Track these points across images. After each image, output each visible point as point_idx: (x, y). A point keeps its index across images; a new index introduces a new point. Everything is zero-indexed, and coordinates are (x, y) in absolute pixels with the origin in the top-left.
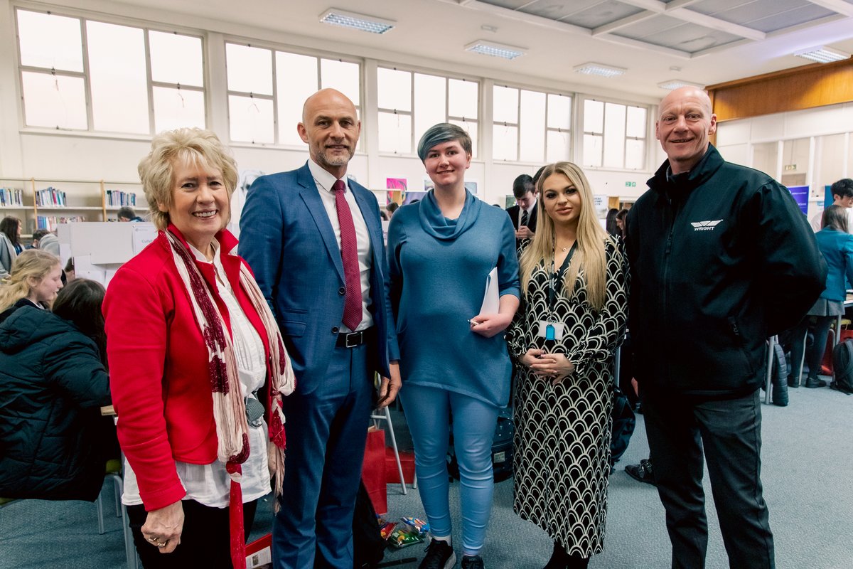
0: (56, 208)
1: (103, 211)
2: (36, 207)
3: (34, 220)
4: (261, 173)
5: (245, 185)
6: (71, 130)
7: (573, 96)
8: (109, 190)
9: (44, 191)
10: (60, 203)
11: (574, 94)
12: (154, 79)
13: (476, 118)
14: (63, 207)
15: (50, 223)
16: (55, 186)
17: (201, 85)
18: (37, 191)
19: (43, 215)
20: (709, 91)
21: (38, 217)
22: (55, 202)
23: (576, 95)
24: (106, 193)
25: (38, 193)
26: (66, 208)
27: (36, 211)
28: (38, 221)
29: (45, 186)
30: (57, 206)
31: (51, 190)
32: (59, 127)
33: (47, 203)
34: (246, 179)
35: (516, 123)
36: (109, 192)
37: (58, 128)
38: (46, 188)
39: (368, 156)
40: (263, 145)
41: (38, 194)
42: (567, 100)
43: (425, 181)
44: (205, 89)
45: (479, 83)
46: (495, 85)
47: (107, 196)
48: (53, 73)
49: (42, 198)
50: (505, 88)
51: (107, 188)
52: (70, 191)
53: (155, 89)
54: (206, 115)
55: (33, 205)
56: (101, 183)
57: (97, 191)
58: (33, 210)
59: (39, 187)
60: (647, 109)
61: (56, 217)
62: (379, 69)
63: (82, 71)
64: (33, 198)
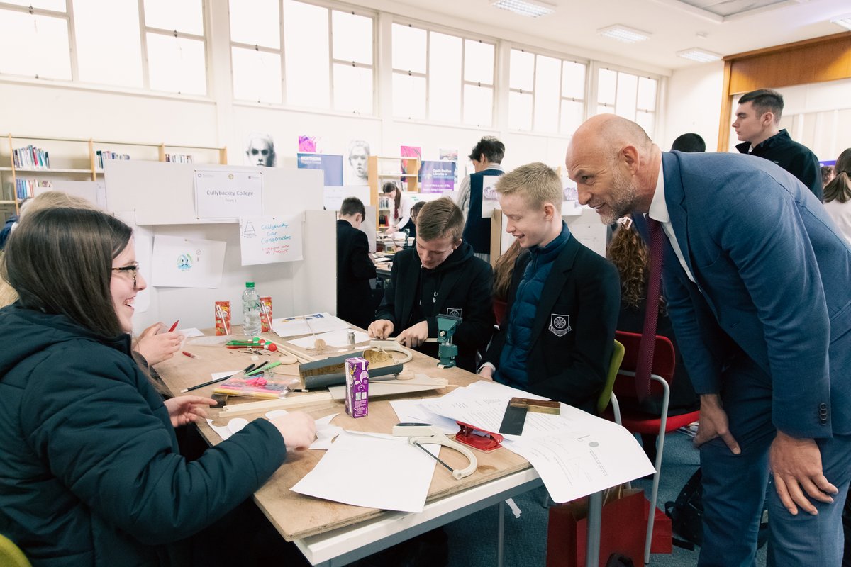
0: (37, 170)
1: (92, 174)
2: (14, 168)
3: (12, 185)
4: (268, 136)
5: (251, 149)
6: (52, 80)
7: (588, 63)
8: (99, 150)
9: (22, 149)
10: (42, 165)
11: (589, 61)
12: (148, 24)
13: (491, 83)
14: (45, 168)
15: (32, 188)
16: (35, 144)
17: (202, 34)
18: (15, 149)
19: (22, 178)
20: (726, 62)
21: (17, 180)
22: (36, 163)
23: (592, 63)
24: (96, 153)
25: (16, 151)
26: (49, 170)
27: (14, 172)
28: (17, 185)
29: (25, 144)
30: (38, 168)
31: (32, 149)
32: (39, 76)
33: (27, 165)
34: (251, 142)
35: (531, 90)
36: (99, 153)
37: (37, 77)
38: (25, 146)
39: (381, 120)
40: (270, 104)
41: (16, 154)
42: (581, 68)
43: (440, 150)
44: (205, 39)
45: (495, 45)
46: (513, 48)
47: (97, 157)
48: (31, 12)
49: (21, 157)
50: (521, 52)
51: (97, 148)
52: (54, 150)
53: (148, 35)
54: (207, 69)
55: (11, 166)
56: (90, 142)
57: (84, 151)
58: (11, 171)
59: (17, 145)
60: (658, 80)
61: (37, 180)
62: (393, 25)
63: (65, 11)
64: (10, 158)
